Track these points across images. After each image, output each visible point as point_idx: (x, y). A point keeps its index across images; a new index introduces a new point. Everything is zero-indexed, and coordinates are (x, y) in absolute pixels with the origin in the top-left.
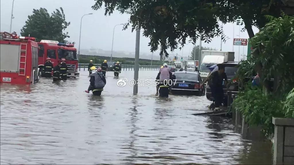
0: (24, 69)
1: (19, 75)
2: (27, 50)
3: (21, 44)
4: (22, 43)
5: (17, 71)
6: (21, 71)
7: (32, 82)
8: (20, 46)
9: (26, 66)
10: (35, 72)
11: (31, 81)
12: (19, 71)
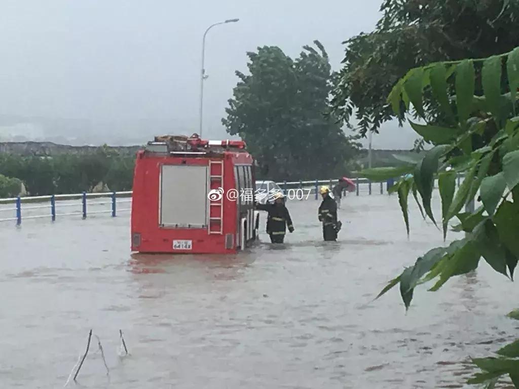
0: (220, 220)
1: (209, 232)
2: (224, 176)
3: (210, 162)
4: (212, 160)
5: (204, 224)
6: (214, 225)
7: (240, 247)
8: (209, 168)
9: (224, 212)
10: (245, 222)
11: (238, 244)
12: (208, 223)
